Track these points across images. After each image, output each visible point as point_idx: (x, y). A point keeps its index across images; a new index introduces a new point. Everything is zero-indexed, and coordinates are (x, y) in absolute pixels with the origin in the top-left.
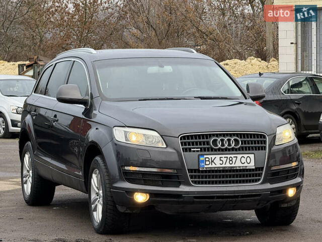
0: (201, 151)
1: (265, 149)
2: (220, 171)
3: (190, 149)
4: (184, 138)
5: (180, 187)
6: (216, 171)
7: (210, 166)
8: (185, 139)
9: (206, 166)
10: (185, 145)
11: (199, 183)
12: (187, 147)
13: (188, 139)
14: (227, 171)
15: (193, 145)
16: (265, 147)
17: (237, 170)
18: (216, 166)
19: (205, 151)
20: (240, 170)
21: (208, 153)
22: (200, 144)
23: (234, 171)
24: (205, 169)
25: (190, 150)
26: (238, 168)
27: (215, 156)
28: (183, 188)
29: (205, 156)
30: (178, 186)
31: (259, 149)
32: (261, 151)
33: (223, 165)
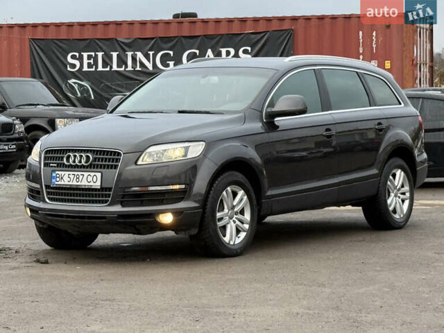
1: (116, 168)
2: (68, 189)
3: (50, 164)
5: (40, 203)
6: (65, 189)
7: (59, 183)
8: (49, 153)
9: (56, 183)
10: (46, 160)
11: (54, 200)
14: (74, 189)
16: (116, 166)
17: (83, 189)
18: (64, 183)
20: (86, 189)
21: (59, 169)
23: (80, 189)
24: (56, 186)
26: (83, 187)
27: (65, 172)
31: (111, 168)
32: (113, 170)
33: (70, 183)
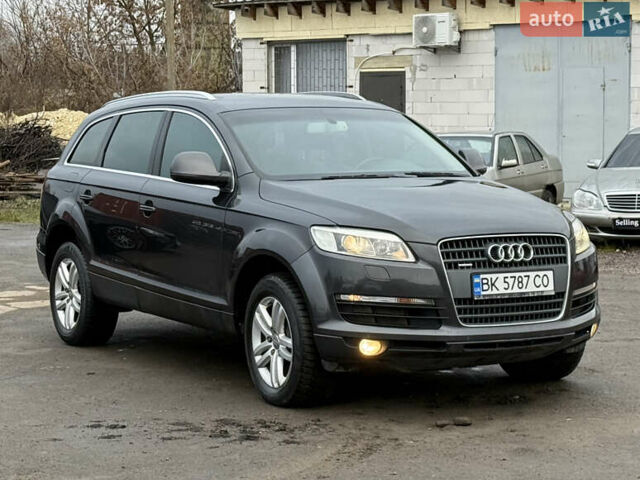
0: (474, 267)
1: (566, 262)
3: (456, 264)
4: (444, 245)
5: (442, 328)
6: (497, 301)
7: (489, 293)
8: (446, 247)
9: (483, 293)
10: (448, 257)
11: (470, 321)
12: (451, 260)
13: (452, 247)
14: (518, 300)
15: (460, 257)
16: (565, 258)
18: (497, 292)
19: (479, 266)
21: (485, 270)
22: (472, 256)
24: (482, 298)
25: (456, 267)
26: (531, 295)
27: (497, 275)
28: (445, 331)
29: (482, 276)
30: (438, 328)
31: (557, 262)
32: (560, 265)
